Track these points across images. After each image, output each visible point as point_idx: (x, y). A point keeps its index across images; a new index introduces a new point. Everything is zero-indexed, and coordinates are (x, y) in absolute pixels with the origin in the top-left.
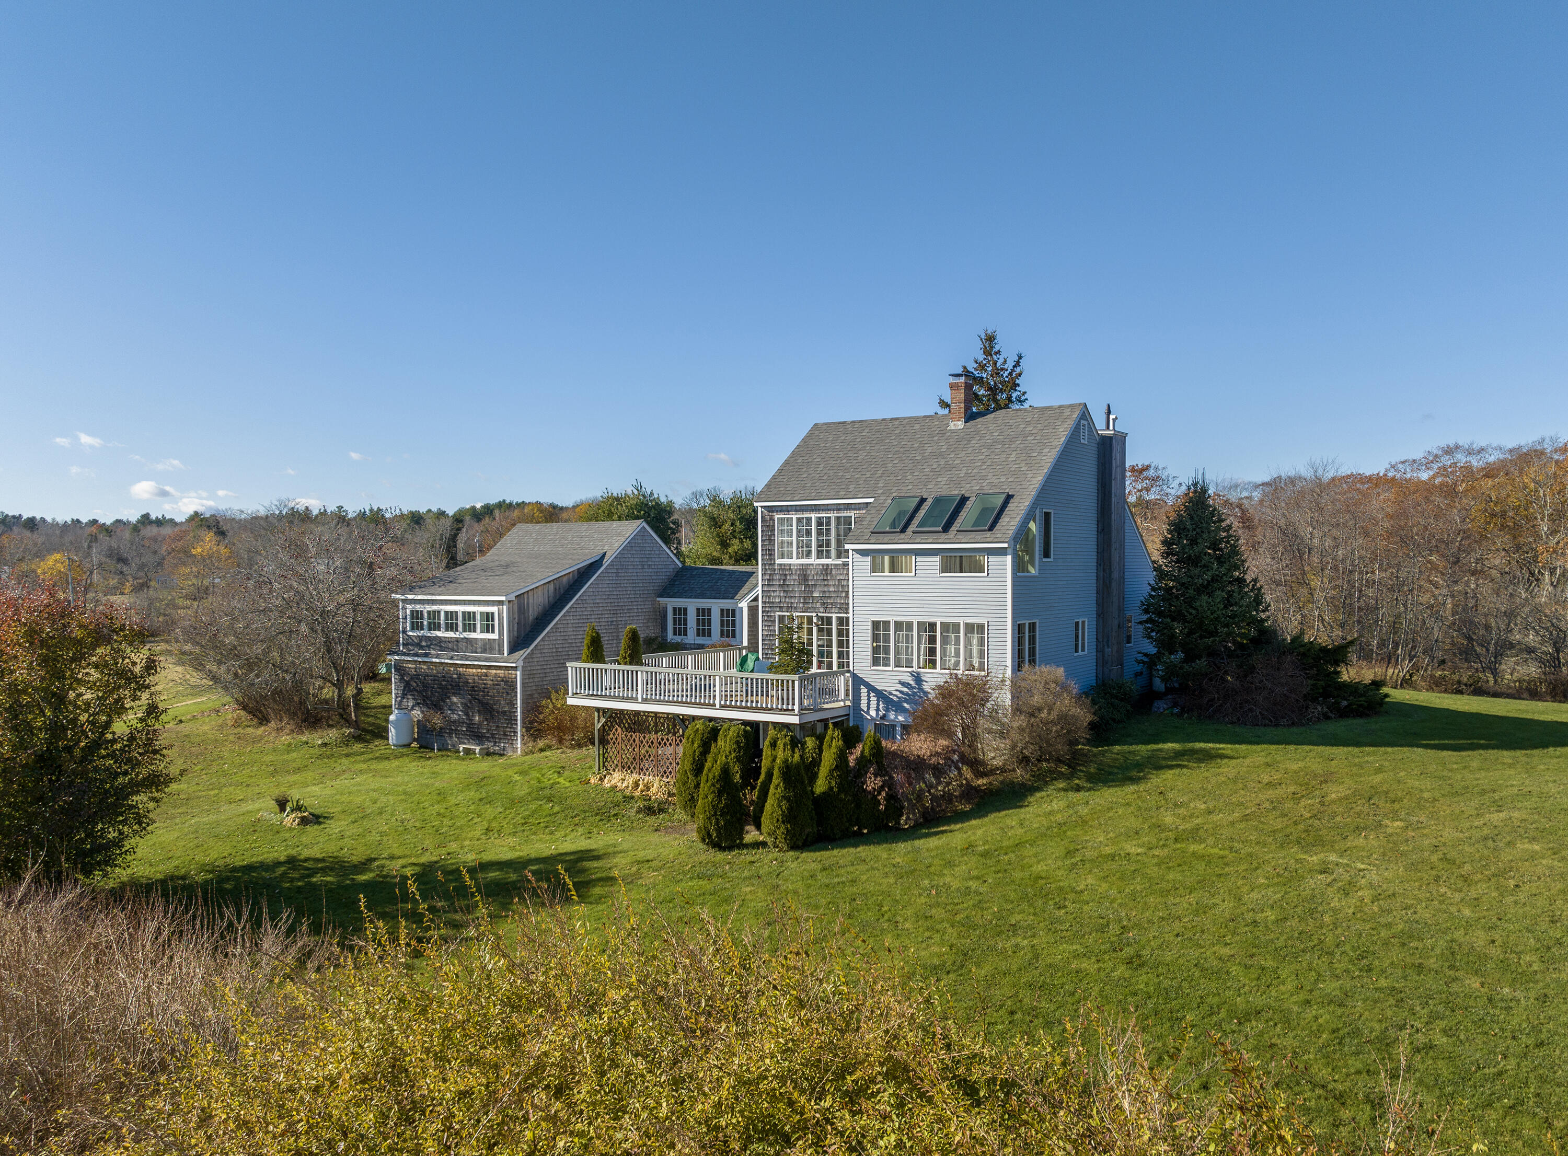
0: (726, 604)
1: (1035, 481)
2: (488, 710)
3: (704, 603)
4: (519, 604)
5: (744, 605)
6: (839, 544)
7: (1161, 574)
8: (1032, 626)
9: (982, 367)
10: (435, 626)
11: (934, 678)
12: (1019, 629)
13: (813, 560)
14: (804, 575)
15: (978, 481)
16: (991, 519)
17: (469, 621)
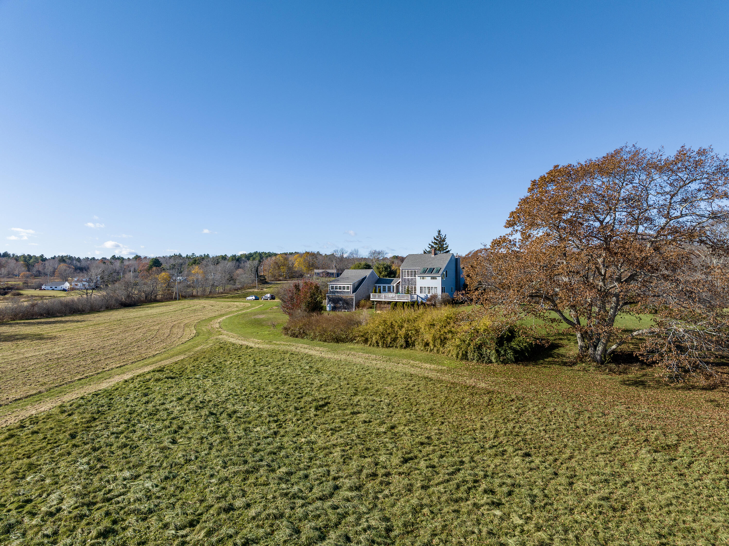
0: (389, 285)
1: (445, 266)
2: (347, 304)
3: (384, 285)
4: (354, 285)
5: (395, 285)
6: (414, 275)
8: (444, 287)
9: (438, 237)
10: (336, 289)
11: (429, 295)
12: (442, 288)
13: (410, 277)
14: (408, 280)
15: (436, 265)
16: (438, 272)
17: (344, 288)
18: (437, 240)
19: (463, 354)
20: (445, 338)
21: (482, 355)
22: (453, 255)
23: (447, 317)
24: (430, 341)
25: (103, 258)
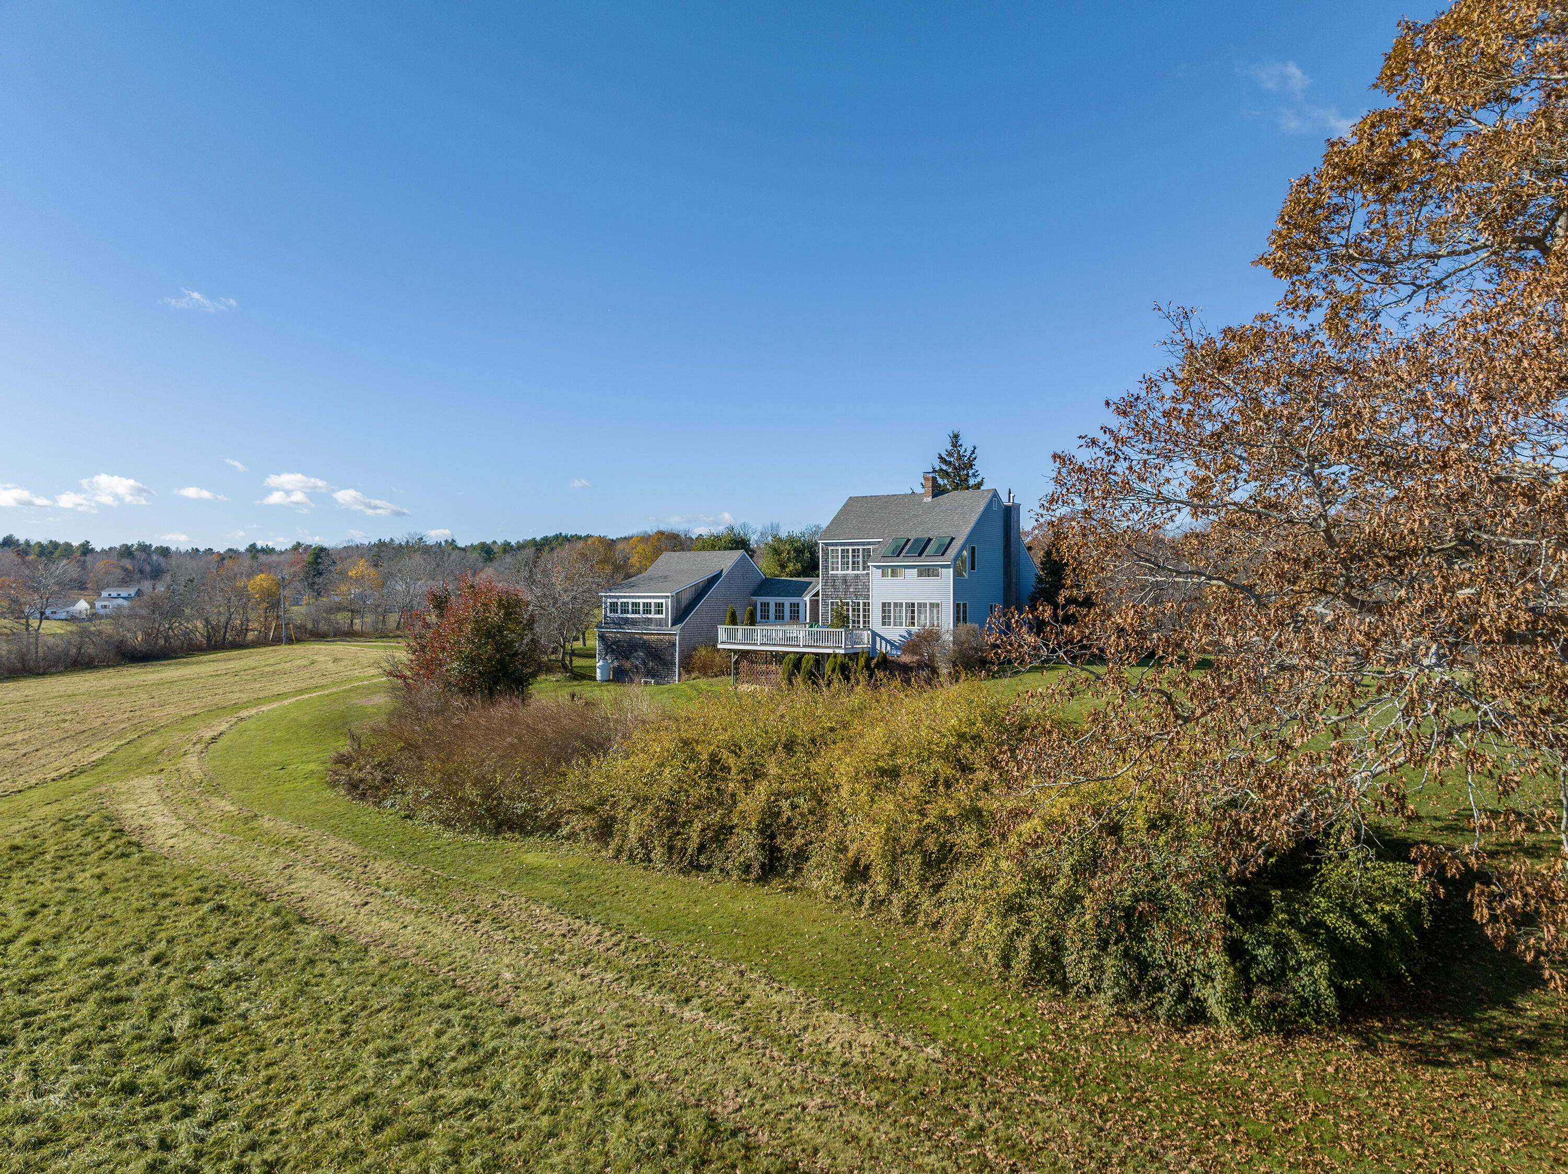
0: (795, 600)
1: (966, 531)
2: (658, 659)
3: (779, 600)
4: (677, 598)
5: (807, 599)
6: (864, 562)
7: (1040, 580)
8: (965, 605)
9: (950, 454)
10: (624, 610)
11: (913, 633)
12: (957, 606)
13: (850, 572)
14: (845, 579)
15: (937, 530)
16: (943, 550)
17: (647, 608)
18: (948, 463)
19: (1035, 950)
20: (946, 849)
21: (1143, 966)
22: (995, 494)
23: (962, 736)
24: (874, 853)
25: (230, 550)
